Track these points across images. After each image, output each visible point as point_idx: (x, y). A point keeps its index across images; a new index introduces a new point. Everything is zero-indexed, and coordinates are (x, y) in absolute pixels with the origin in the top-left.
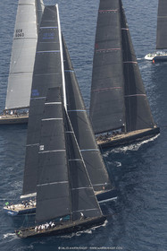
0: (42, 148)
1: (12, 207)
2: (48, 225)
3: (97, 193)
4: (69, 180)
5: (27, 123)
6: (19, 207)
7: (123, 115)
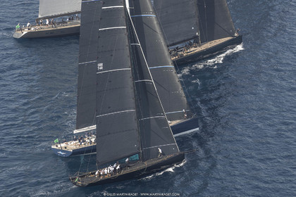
0: (100, 66)
7: (195, 20)
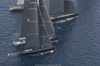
0: (28, 20)
1: (16, 43)
2: (30, 50)
3: (50, 38)
4: (39, 33)
5: (23, 11)
6: (18, 43)
7: (63, 8)
